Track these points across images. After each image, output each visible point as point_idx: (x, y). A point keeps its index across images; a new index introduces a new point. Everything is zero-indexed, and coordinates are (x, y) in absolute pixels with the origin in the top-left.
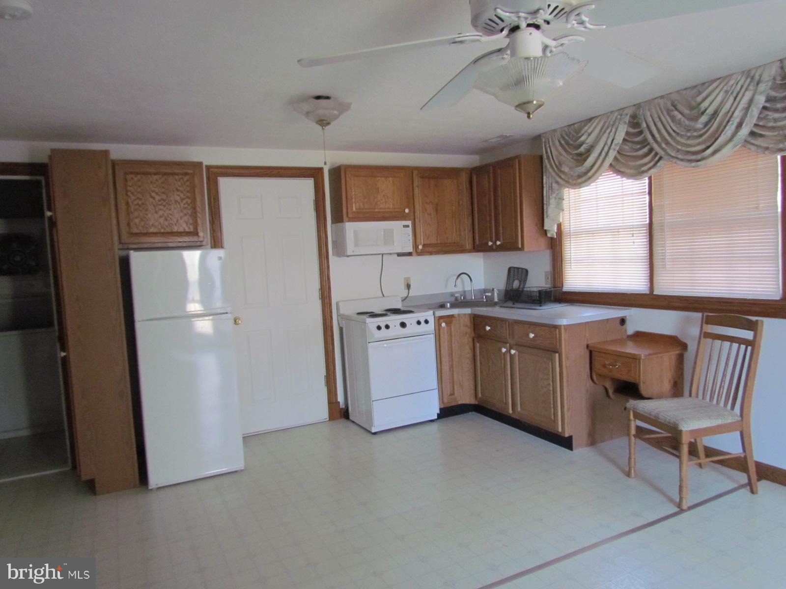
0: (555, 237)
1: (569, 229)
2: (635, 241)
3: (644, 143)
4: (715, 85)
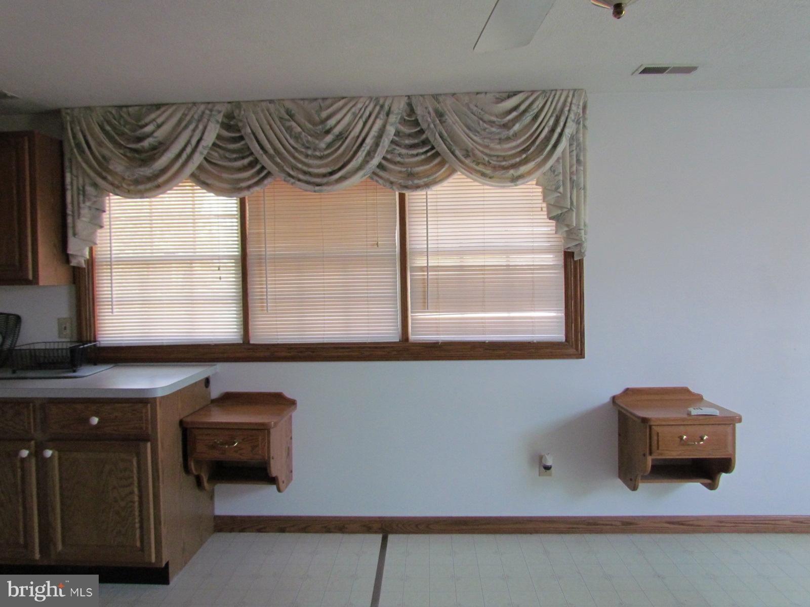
0: (84, 266)
1: (109, 256)
2: (222, 276)
3: (246, 152)
4: (341, 103)
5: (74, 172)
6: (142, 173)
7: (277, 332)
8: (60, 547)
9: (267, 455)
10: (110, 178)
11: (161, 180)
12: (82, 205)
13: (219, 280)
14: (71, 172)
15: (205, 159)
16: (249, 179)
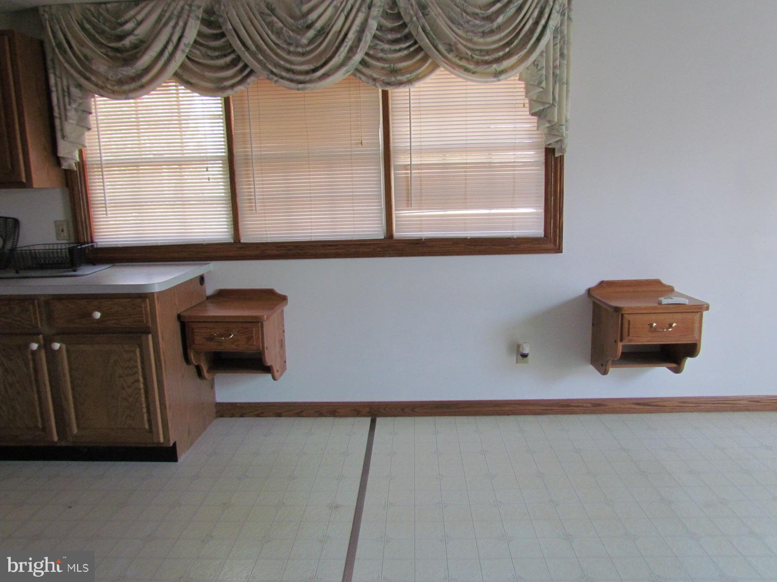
0: (75, 169)
1: (99, 159)
2: (210, 177)
3: (228, 49)
5: (58, 73)
6: (125, 73)
7: (266, 231)
8: (75, 431)
9: (261, 346)
10: (93, 78)
11: (145, 80)
12: (68, 107)
13: (207, 180)
14: (55, 74)
15: (187, 56)
16: (232, 77)
